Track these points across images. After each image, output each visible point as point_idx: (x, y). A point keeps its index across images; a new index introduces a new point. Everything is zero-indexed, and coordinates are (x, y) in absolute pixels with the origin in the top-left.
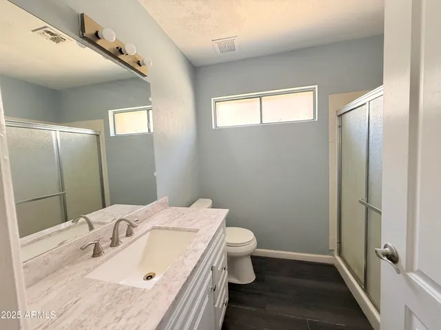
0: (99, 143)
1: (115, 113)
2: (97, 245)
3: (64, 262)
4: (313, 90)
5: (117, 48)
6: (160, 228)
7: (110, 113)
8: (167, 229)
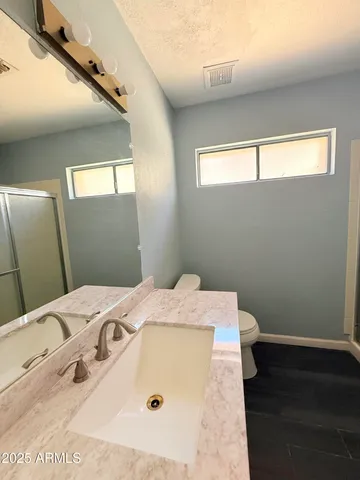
0: (55, 208)
1: (73, 171)
2: (80, 364)
3: (34, 398)
4: (328, 135)
5: (91, 62)
6: (155, 324)
7: (68, 170)
8: (164, 324)
